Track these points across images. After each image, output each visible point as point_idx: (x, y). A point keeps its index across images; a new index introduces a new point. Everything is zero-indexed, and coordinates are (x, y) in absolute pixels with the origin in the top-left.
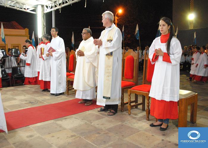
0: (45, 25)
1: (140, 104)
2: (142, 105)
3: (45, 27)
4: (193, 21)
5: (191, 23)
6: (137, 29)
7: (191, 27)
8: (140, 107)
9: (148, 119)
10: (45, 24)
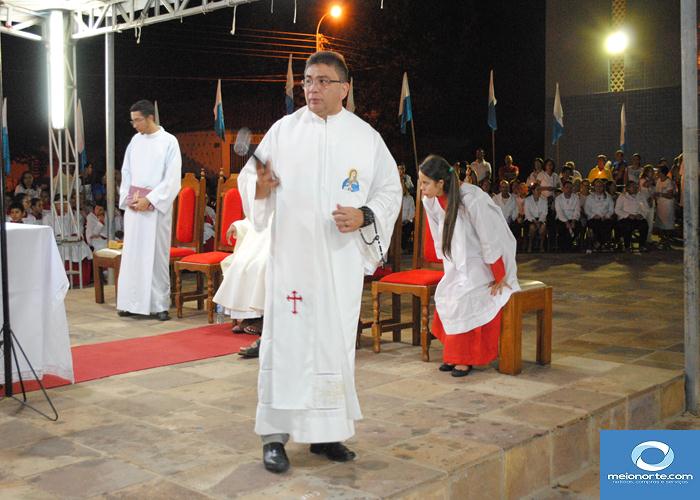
0: (75, 83)
1: (406, 326)
2: (411, 329)
3: (75, 91)
4: (622, 60)
5: (617, 65)
6: (406, 92)
7: (616, 85)
8: (407, 335)
9: (426, 357)
10: (74, 79)
